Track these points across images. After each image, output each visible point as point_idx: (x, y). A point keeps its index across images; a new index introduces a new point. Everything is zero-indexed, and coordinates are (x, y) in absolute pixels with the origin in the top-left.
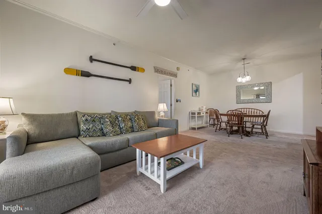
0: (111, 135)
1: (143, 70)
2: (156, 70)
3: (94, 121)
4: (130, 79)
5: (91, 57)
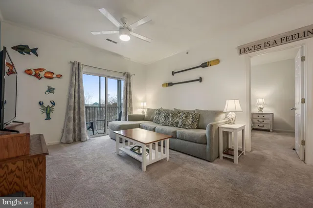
1: (217, 61)
2: (242, 50)
3: (159, 114)
4: (201, 78)
5: (173, 72)
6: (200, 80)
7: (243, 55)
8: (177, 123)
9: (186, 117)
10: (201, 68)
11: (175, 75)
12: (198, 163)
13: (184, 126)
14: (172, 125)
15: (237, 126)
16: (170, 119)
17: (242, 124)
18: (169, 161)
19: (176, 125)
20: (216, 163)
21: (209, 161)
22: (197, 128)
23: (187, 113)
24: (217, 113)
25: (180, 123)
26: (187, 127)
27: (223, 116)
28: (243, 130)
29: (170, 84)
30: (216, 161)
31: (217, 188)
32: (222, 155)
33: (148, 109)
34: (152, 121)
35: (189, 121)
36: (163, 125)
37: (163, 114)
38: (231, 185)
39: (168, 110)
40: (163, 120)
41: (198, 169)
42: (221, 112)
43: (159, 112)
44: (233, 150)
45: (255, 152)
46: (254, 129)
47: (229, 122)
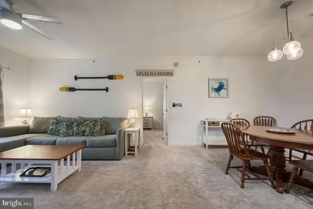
0: (62, 135)
1: (121, 77)
2: (139, 73)
3: (58, 123)
4: (107, 88)
5: (76, 76)
6: (107, 90)
7: (139, 77)
8: (84, 132)
9: (94, 125)
10: (107, 79)
11: (78, 80)
12: (110, 164)
13: (92, 134)
14: (78, 134)
15: (136, 129)
16: (75, 129)
17: (139, 127)
18: (81, 172)
19: (83, 133)
20: (123, 160)
21: (118, 160)
22: (105, 134)
23: (95, 121)
24: (121, 120)
25: (88, 132)
26: (96, 135)
27: (126, 121)
28: (139, 132)
29: (72, 89)
30: (123, 158)
31: (128, 176)
32: (127, 152)
33: (36, 118)
34: (46, 133)
35: (98, 128)
36: (65, 136)
37: (65, 123)
38: (136, 170)
39: (71, 119)
40: (65, 130)
41: (112, 168)
42: (125, 119)
43: (58, 121)
44: (134, 147)
45: (145, 145)
46: (144, 129)
47: (131, 126)
